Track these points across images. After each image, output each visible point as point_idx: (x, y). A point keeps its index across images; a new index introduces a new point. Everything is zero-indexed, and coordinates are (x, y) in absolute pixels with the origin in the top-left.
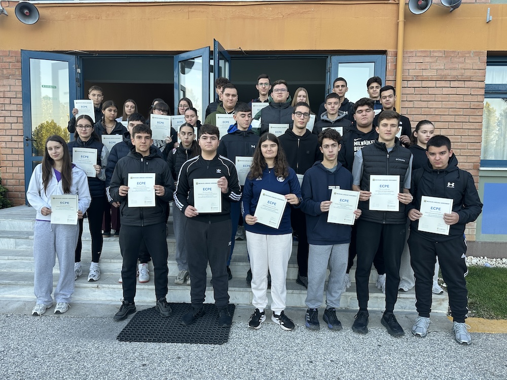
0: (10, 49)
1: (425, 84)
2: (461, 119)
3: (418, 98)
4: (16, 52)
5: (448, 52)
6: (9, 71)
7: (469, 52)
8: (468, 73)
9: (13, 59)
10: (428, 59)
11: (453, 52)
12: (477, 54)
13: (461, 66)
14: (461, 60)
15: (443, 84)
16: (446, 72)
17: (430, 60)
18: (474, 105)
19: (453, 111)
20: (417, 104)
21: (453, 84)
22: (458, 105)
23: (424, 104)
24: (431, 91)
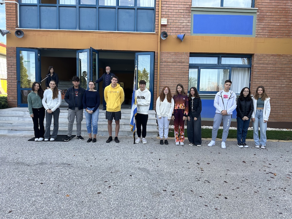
0: (11, 46)
1: (168, 64)
2: (181, 77)
3: (166, 69)
4: (14, 48)
5: (176, 53)
6: (11, 55)
7: (183, 53)
8: (183, 60)
9: (13, 50)
10: (169, 55)
11: (178, 52)
12: (186, 53)
13: (180, 57)
14: (181, 55)
15: (174, 64)
16: (175, 60)
17: (170, 55)
18: (185, 72)
19: (178, 74)
20: (165, 71)
21: (178, 64)
22: (180, 71)
23: (168, 71)
24: (171, 66)
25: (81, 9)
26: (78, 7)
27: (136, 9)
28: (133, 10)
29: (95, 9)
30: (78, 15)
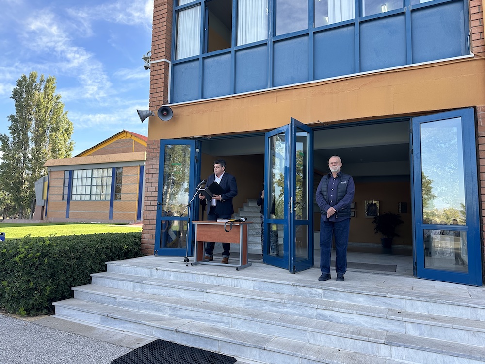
0: (155, 139)
6: (153, 154)
9: (156, 146)
25: (277, 45)
26: (270, 43)
27: (408, 14)
28: (401, 18)
29: (306, 38)
30: (270, 58)
